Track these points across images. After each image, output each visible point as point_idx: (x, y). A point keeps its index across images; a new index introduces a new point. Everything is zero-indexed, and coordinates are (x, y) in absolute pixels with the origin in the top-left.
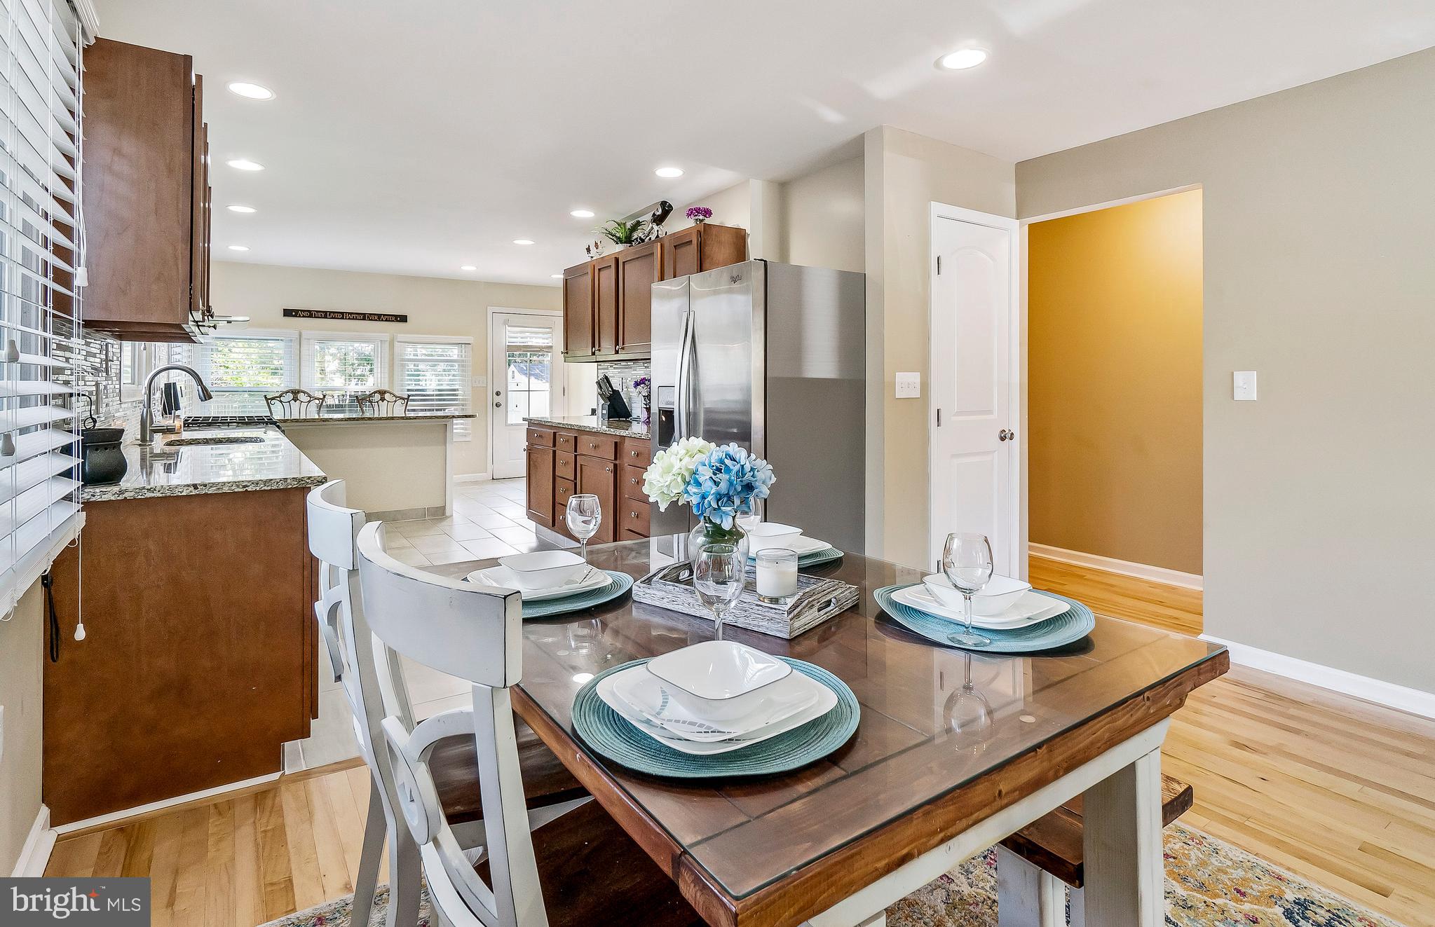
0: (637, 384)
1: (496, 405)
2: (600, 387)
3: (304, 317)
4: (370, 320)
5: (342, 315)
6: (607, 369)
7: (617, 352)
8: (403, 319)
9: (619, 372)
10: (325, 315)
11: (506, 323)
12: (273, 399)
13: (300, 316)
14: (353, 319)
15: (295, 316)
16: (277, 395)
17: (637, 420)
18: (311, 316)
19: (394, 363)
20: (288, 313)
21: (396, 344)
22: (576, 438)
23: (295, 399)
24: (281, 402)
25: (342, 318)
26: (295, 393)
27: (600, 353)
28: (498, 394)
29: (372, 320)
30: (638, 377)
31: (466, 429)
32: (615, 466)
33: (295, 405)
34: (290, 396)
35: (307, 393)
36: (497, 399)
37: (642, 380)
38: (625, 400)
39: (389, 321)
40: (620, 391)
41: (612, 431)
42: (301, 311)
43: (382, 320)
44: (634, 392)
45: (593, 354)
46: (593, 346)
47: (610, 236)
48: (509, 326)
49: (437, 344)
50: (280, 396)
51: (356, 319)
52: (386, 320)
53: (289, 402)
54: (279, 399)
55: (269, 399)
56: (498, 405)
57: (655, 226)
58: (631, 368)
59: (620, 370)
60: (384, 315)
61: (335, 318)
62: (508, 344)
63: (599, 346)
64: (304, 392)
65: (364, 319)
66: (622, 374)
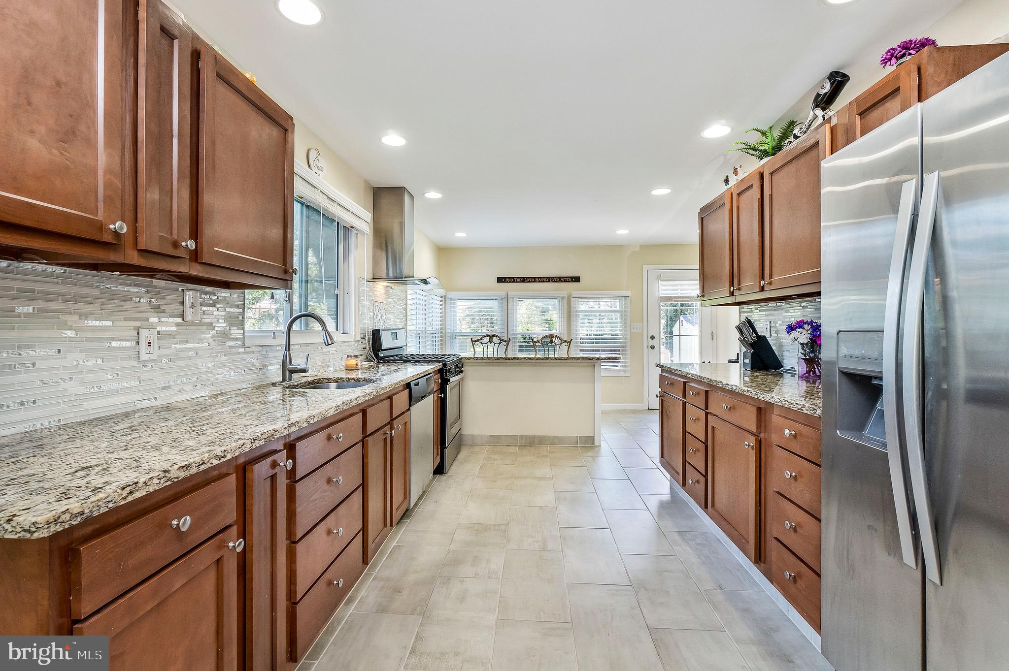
0: (791, 329)
1: (651, 347)
2: (741, 332)
3: (510, 282)
4: (553, 282)
5: (534, 280)
6: (751, 312)
7: (762, 289)
8: (577, 279)
9: (766, 315)
10: (523, 280)
11: (659, 278)
12: (476, 341)
13: (507, 282)
14: (542, 282)
15: (504, 282)
16: (479, 338)
17: (792, 372)
18: (514, 282)
19: (569, 315)
20: (500, 280)
21: (572, 299)
22: (707, 392)
23: (491, 341)
24: (481, 343)
25: (534, 282)
26: (491, 336)
27: (741, 293)
28: (652, 338)
29: (554, 282)
30: (793, 319)
31: (625, 366)
32: (759, 442)
33: (490, 346)
34: (487, 339)
35: (499, 337)
36: (651, 342)
37: (798, 323)
38: (774, 348)
39: (567, 282)
40: (768, 336)
41: (753, 393)
42: (508, 278)
43: (562, 282)
44: (787, 339)
45: (732, 294)
46: (732, 284)
47: (752, 152)
48: (661, 281)
49: (602, 298)
50: (481, 339)
51: (544, 282)
52: (565, 281)
53: (487, 343)
54: (480, 341)
55: (474, 341)
56: (652, 347)
57: (819, 112)
58: (782, 309)
59: (767, 313)
60: (563, 277)
61: (530, 282)
62: (661, 296)
63: (739, 284)
64: (497, 336)
65: (549, 281)
66: (770, 318)
